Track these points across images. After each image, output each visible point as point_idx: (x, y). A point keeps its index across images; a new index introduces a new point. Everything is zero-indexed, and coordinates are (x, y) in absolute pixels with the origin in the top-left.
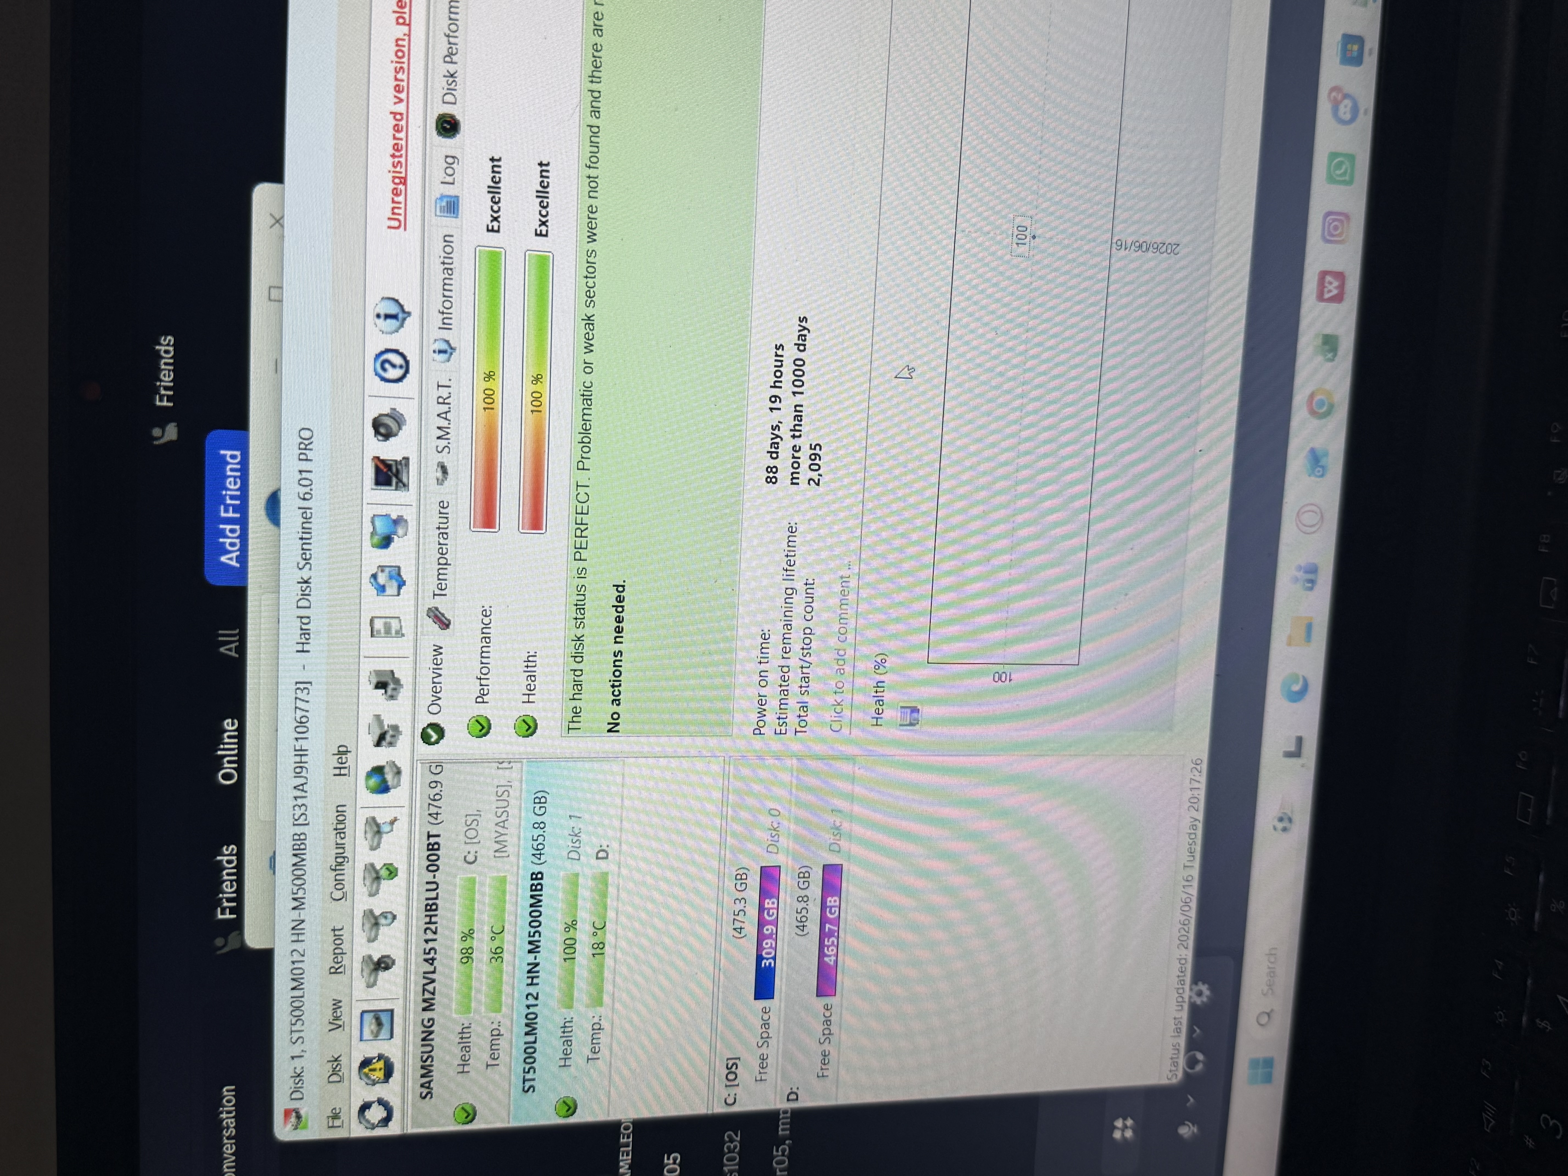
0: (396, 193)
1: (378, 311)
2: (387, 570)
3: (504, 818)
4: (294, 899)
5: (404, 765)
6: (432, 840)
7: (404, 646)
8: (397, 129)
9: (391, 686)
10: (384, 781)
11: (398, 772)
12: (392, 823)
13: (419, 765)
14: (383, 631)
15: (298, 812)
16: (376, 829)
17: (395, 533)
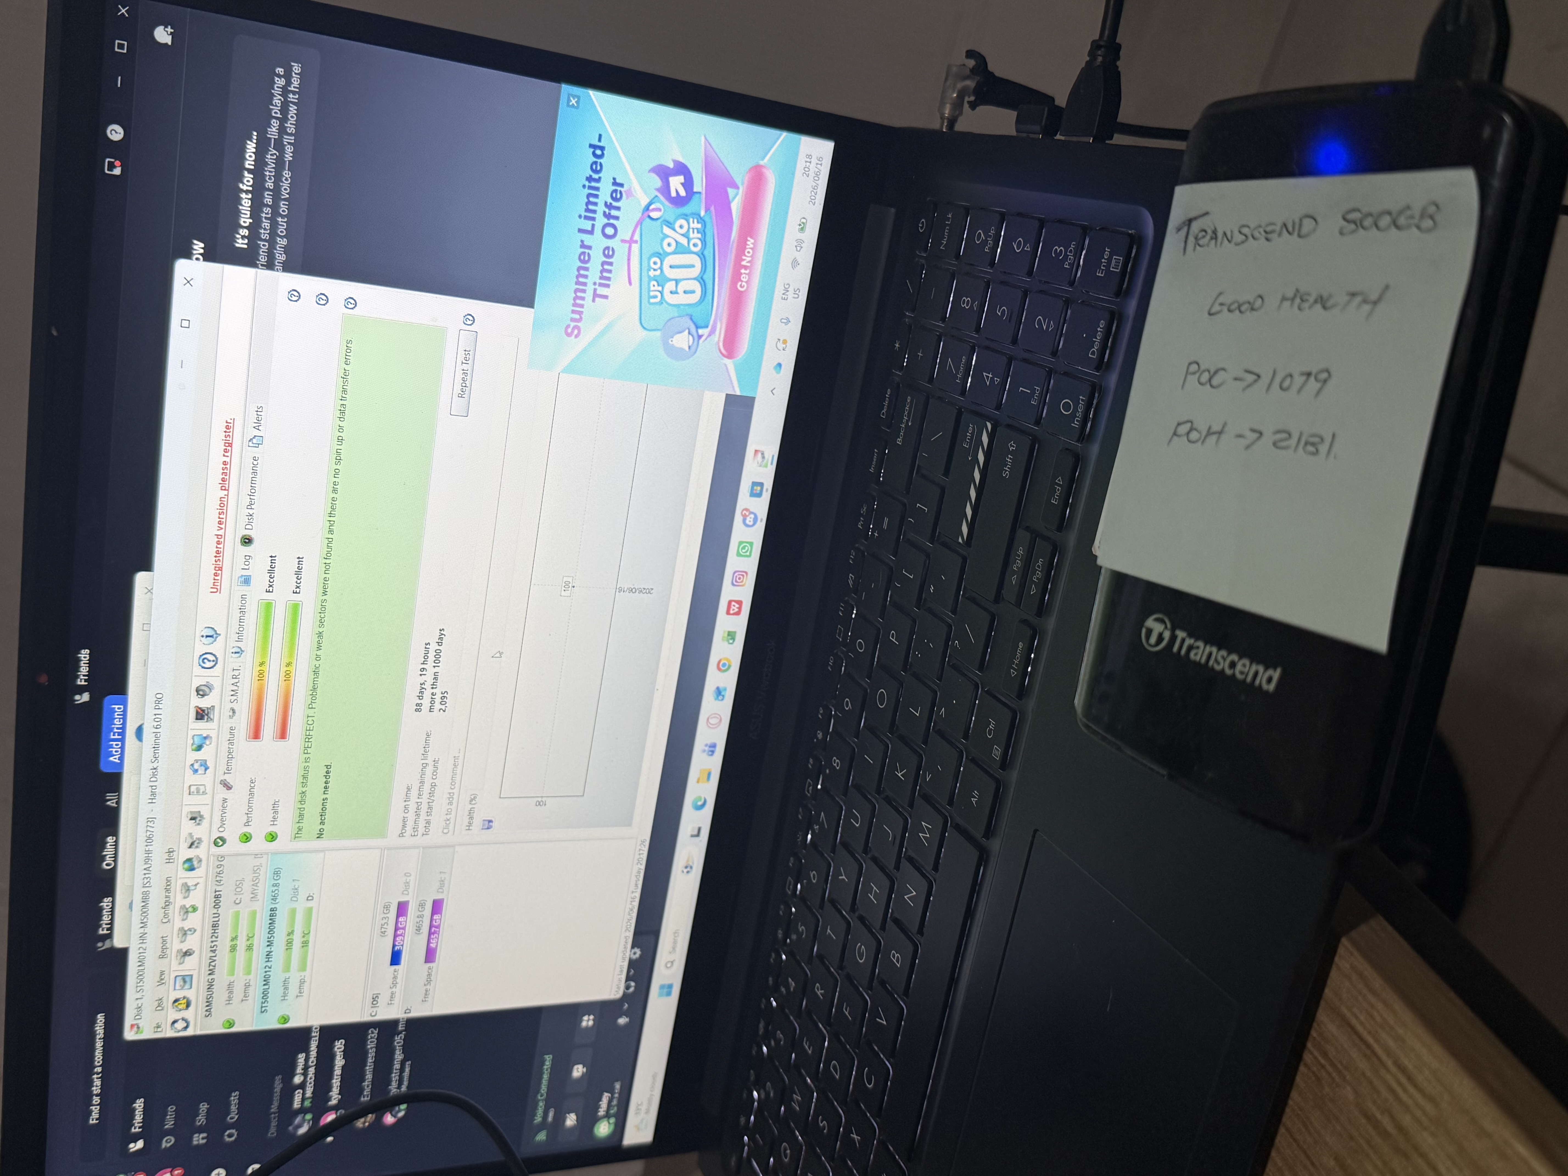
0: (216, 575)
1: (202, 634)
2: (199, 762)
3: (257, 881)
4: (142, 923)
5: (203, 857)
6: (217, 893)
7: (207, 799)
8: (218, 543)
9: (199, 819)
10: (193, 865)
11: (200, 861)
12: (196, 885)
13: (212, 857)
14: (195, 792)
15: (146, 881)
16: (187, 889)
17: (205, 743)
